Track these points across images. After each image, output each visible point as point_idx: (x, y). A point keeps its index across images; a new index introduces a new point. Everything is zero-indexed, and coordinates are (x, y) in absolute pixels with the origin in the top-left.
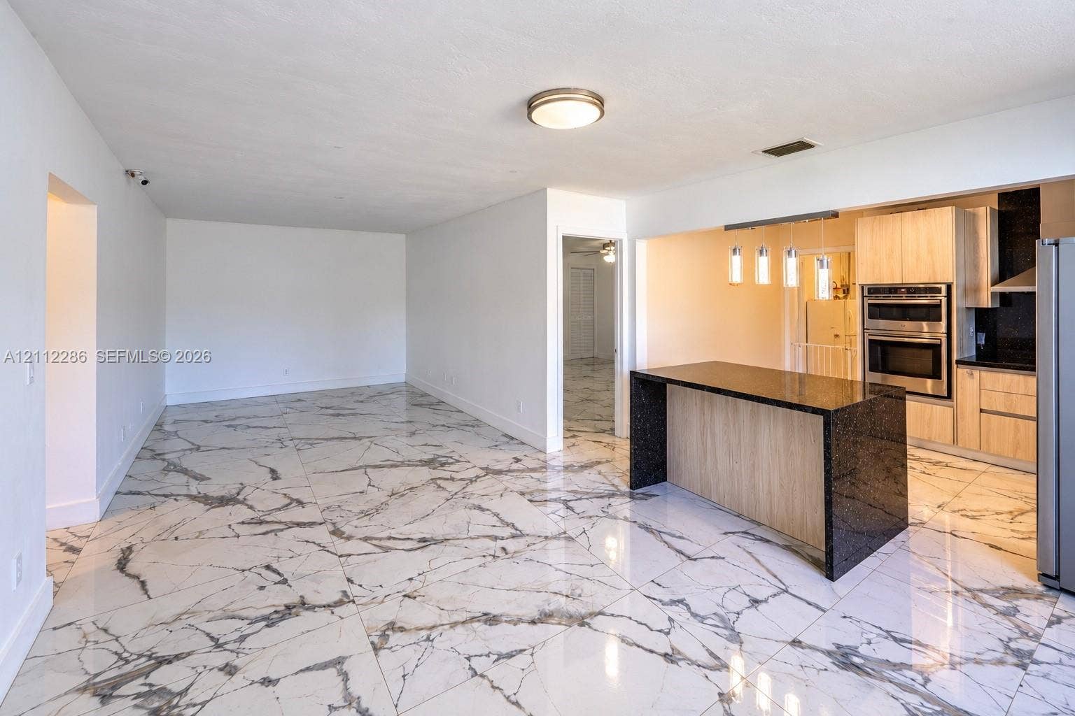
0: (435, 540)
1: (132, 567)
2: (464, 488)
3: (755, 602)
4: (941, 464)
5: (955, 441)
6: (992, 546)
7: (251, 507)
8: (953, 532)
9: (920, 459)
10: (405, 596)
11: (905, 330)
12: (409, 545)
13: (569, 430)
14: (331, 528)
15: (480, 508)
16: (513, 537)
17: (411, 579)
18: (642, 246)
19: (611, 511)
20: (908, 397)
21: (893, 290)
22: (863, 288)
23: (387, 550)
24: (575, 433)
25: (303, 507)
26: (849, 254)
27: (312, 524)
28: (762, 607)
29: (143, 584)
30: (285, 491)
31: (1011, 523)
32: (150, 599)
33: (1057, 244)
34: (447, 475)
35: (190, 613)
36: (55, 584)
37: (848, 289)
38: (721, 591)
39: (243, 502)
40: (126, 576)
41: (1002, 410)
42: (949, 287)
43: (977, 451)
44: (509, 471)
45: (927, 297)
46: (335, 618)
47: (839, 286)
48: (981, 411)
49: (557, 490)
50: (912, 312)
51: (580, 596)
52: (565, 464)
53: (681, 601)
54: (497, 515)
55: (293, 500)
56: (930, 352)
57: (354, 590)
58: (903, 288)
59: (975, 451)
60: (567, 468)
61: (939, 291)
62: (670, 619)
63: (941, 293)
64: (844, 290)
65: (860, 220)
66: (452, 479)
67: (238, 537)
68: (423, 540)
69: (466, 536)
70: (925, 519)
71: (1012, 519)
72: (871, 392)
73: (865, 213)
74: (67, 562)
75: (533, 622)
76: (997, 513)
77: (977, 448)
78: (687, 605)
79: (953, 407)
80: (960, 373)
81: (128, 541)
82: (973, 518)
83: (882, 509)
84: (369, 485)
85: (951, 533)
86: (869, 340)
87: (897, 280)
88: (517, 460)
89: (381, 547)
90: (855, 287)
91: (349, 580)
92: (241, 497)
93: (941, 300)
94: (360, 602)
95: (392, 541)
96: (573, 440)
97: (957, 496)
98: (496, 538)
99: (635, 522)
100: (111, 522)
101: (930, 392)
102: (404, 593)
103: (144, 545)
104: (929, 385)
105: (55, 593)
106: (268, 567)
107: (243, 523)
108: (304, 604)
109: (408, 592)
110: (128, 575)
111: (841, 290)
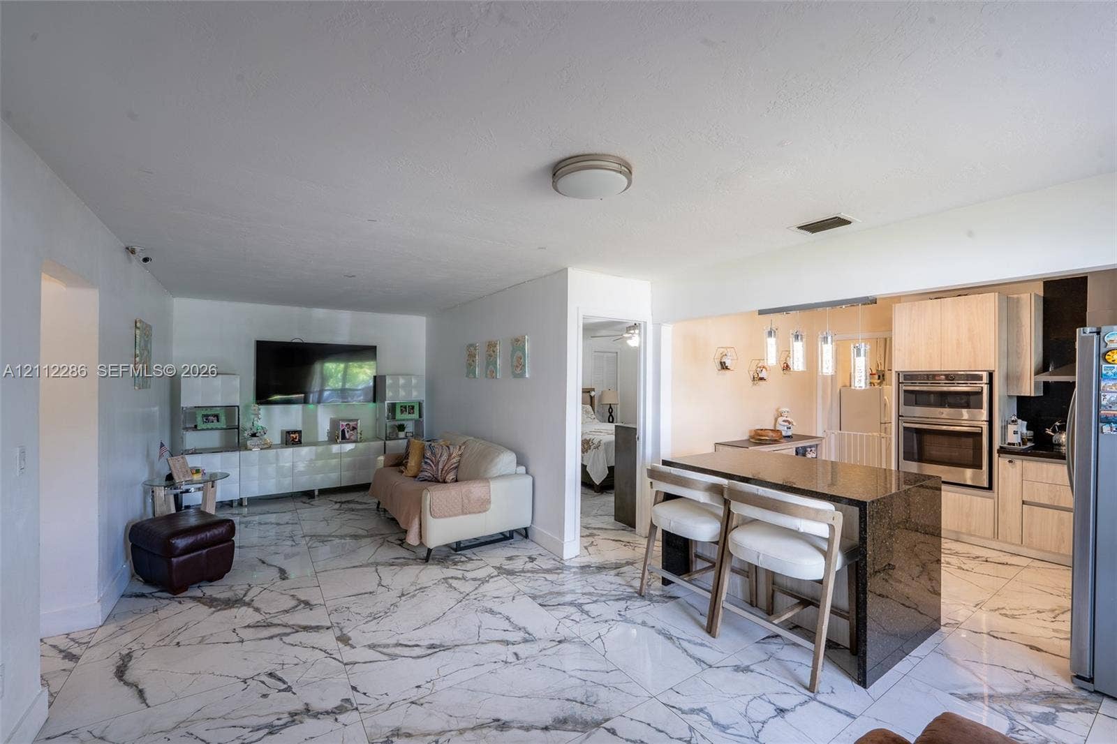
0: (444, 646)
1: (130, 675)
2: (476, 589)
3: (781, 711)
4: (980, 559)
5: (996, 535)
6: (1032, 647)
7: (257, 610)
8: (991, 633)
9: (956, 554)
10: (413, 703)
11: (944, 417)
12: (417, 651)
13: (588, 528)
14: (338, 633)
15: (491, 612)
16: (526, 641)
17: (418, 687)
18: (667, 331)
19: (628, 614)
20: (944, 487)
21: (931, 377)
22: (899, 374)
23: (393, 657)
24: (595, 532)
25: (311, 609)
26: (886, 339)
27: (317, 628)
28: (788, 716)
29: (141, 693)
30: (292, 592)
31: (1053, 622)
32: (149, 707)
33: (1098, 333)
34: (459, 574)
35: (188, 721)
36: (51, 695)
37: (883, 375)
38: (745, 700)
39: (249, 604)
40: (124, 683)
41: (1046, 502)
42: (991, 375)
43: (1020, 546)
44: (523, 571)
45: (967, 383)
46: (339, 725)
47: (874, 372)
48: (1024, 503)
49: (573, 592)
50: (951, 399)
51: (595, 703)
52: (582, 565)
53: (701, 710)
54: (508, 619)
55: (300, 601)
56: (970, 441)
57: (358, 699)
58: (942, 375)
59: (1016, 545)
60: (585, 569)
61: (980, 378)
62: (691, 729)
63: (982, 380)
64: (879, 376)
65: (897, 305)
66: (464, 578)
67: (242, 642)
68: (432, 646)
69: (477, 642)
70: (961, 620)
71: (1054, 618)
72: (905, 483)
73: (902, 299)
74: (64, 670)
75: (546, 728)
76: (1039, 612)
77: (1020, 543)
78: (707, 714)
79: (993, 498)
80: (1001, 463)
81: (129, 646)
82: (1013, 617)
83: (916, 609)
84: (380, 584)
85: (989, 634)
86: (904, 428)
87: (936, 367)
88: (532, 559)
89: (388, 655)
90: (891, 373)
91: (354, 688)
92: (247, 599)
93: (982, 388)
94: (365, 710)
95: (400, 648)
96: (591, 539)
97: (997, 593)
98: (507, 643)
99: (654, 627)
100: (112, 628)
101: (969, 483)
102: (410, 700)
103: (144, 651)
104: (968, 475)
105: (50, 704)
106: (271, 675)
107: (249, 626)
108: (308, 710)
109: (413, 699)
110: (126, 683)
111: (877, 377)
